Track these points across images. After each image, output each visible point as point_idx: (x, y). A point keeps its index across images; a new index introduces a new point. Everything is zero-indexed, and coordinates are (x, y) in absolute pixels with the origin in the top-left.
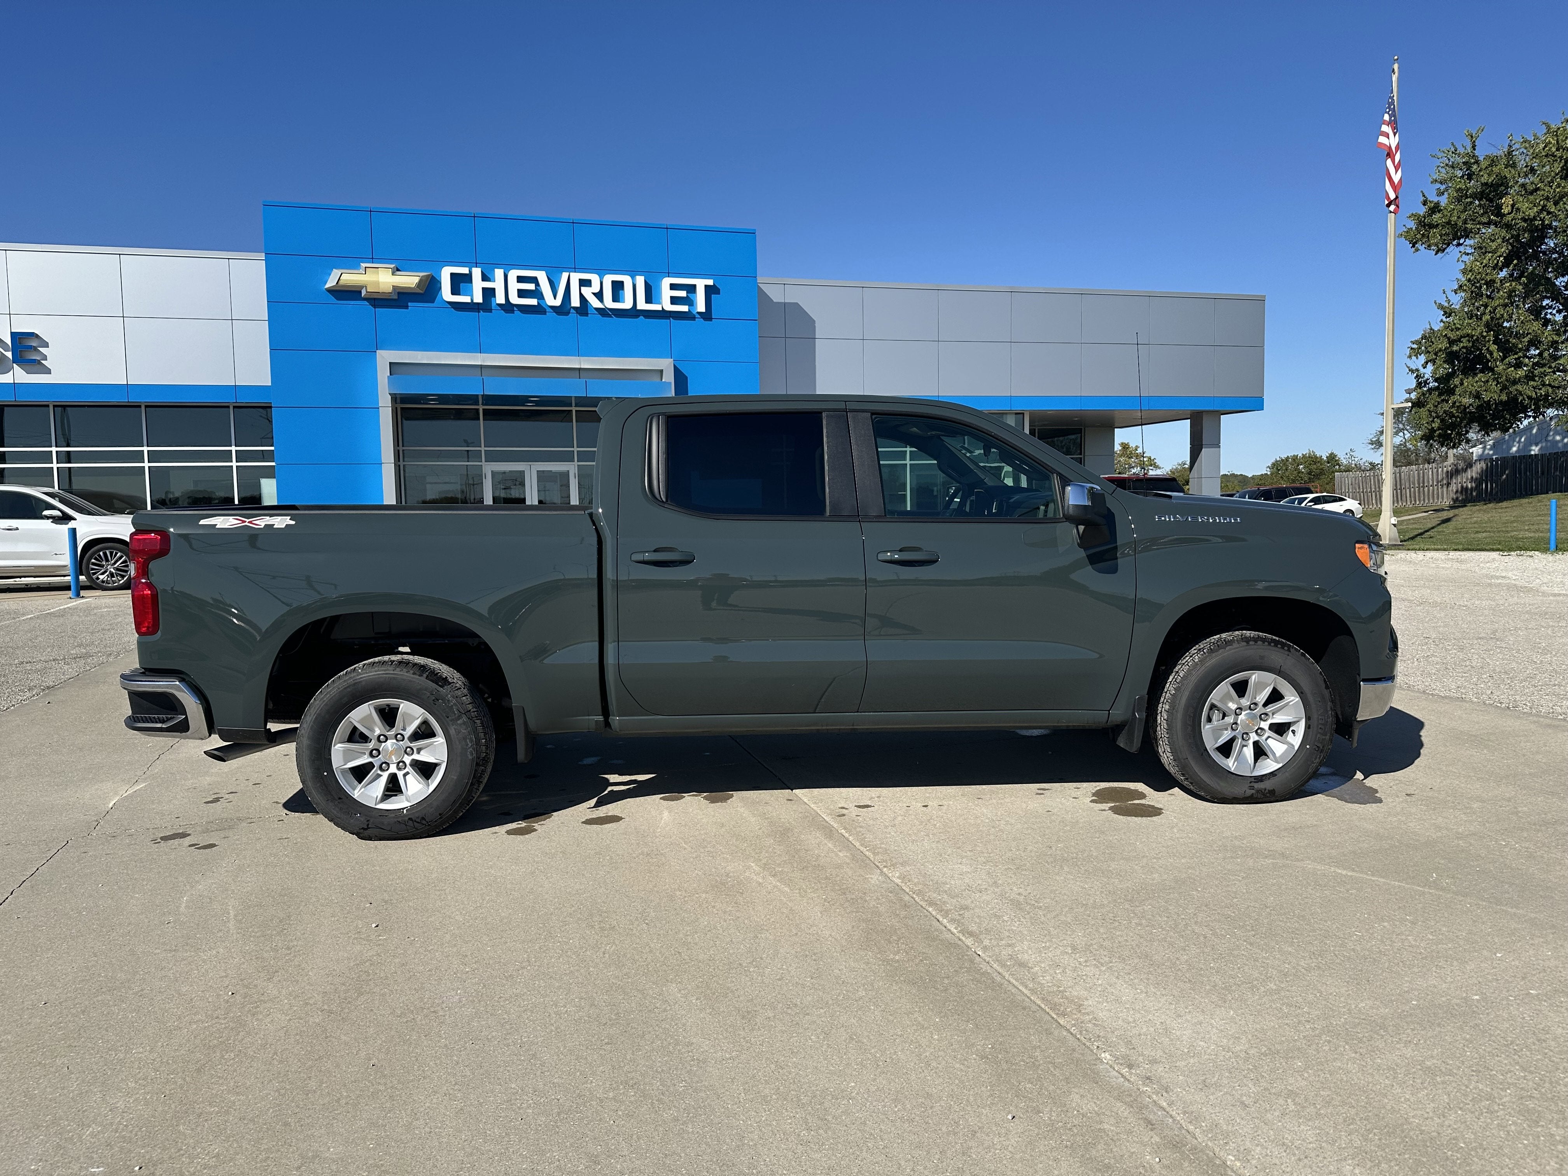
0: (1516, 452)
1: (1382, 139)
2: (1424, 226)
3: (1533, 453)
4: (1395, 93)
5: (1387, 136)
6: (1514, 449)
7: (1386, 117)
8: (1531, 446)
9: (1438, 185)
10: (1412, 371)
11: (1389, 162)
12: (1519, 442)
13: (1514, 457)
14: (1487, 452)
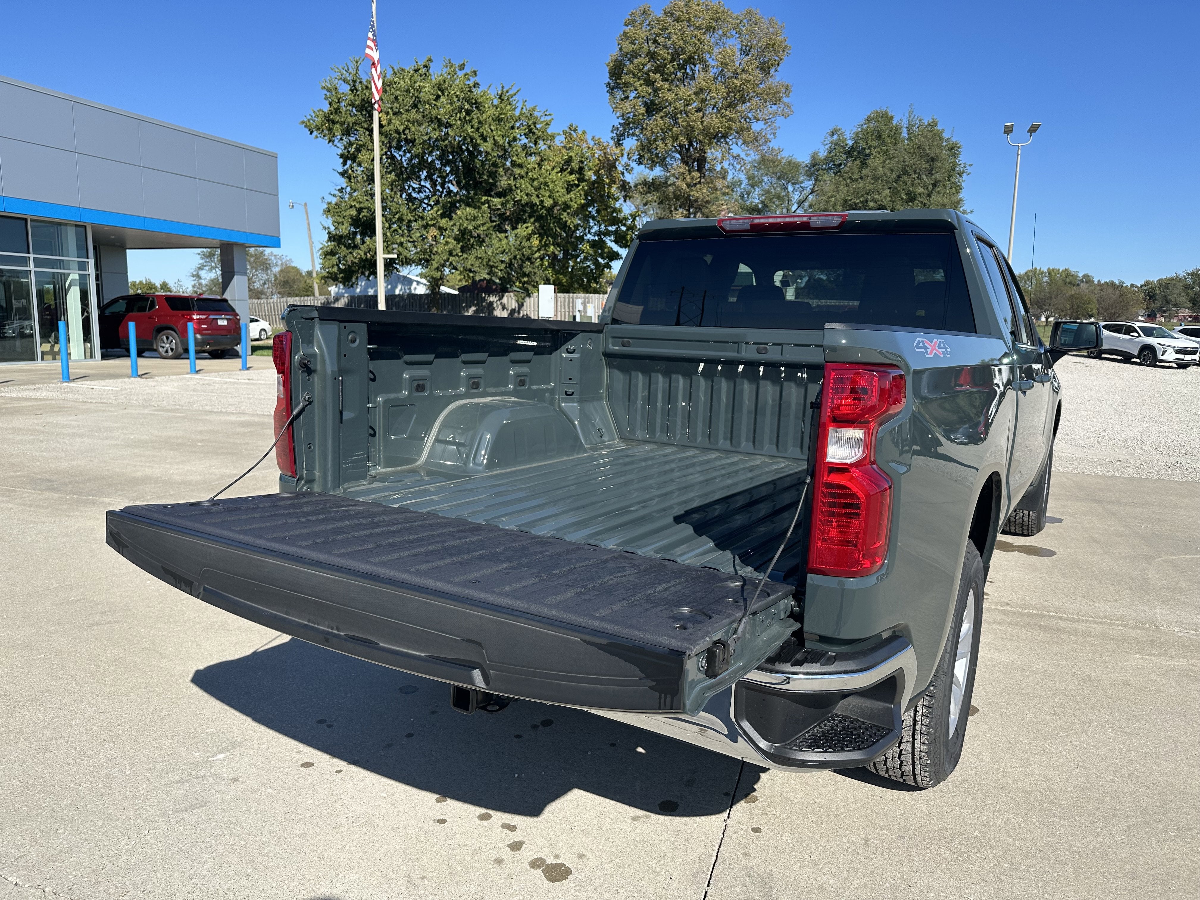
0: (360, 292)
1: (368, 51)
2: (328, 121)
3: (370, 294)
4: (374, 19)
5: (372, 49)
6: (358, 290)
7: (370, 35)
8: (368, 288)
9: (326, 92)
10: (325, 228)
11: (373, 70)
12: (361, 285)
13: (359, 297)
14: (341, 291)
